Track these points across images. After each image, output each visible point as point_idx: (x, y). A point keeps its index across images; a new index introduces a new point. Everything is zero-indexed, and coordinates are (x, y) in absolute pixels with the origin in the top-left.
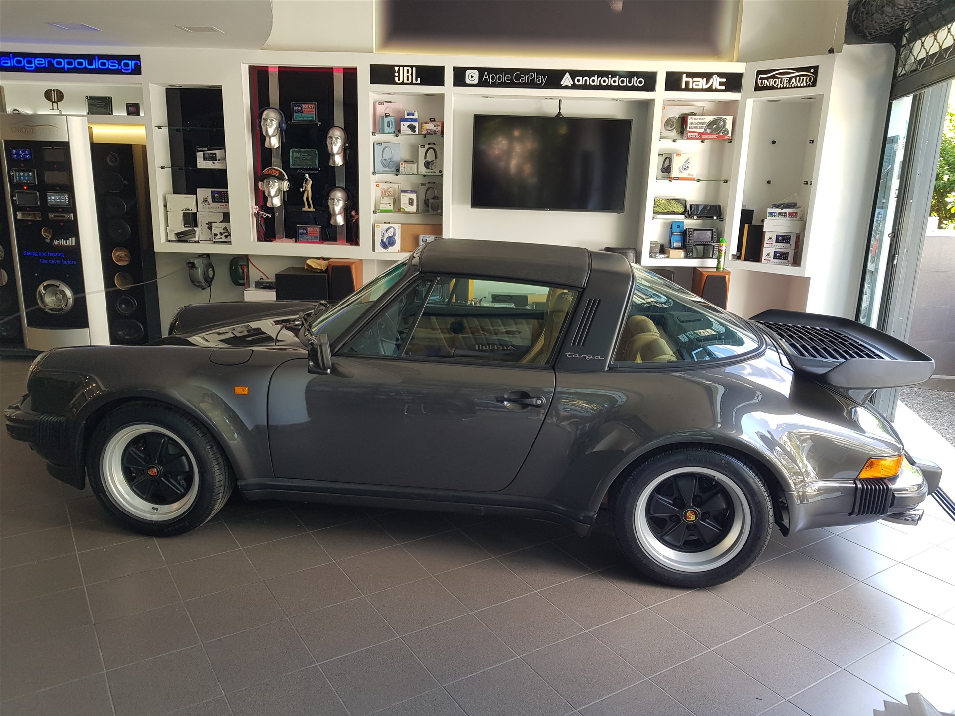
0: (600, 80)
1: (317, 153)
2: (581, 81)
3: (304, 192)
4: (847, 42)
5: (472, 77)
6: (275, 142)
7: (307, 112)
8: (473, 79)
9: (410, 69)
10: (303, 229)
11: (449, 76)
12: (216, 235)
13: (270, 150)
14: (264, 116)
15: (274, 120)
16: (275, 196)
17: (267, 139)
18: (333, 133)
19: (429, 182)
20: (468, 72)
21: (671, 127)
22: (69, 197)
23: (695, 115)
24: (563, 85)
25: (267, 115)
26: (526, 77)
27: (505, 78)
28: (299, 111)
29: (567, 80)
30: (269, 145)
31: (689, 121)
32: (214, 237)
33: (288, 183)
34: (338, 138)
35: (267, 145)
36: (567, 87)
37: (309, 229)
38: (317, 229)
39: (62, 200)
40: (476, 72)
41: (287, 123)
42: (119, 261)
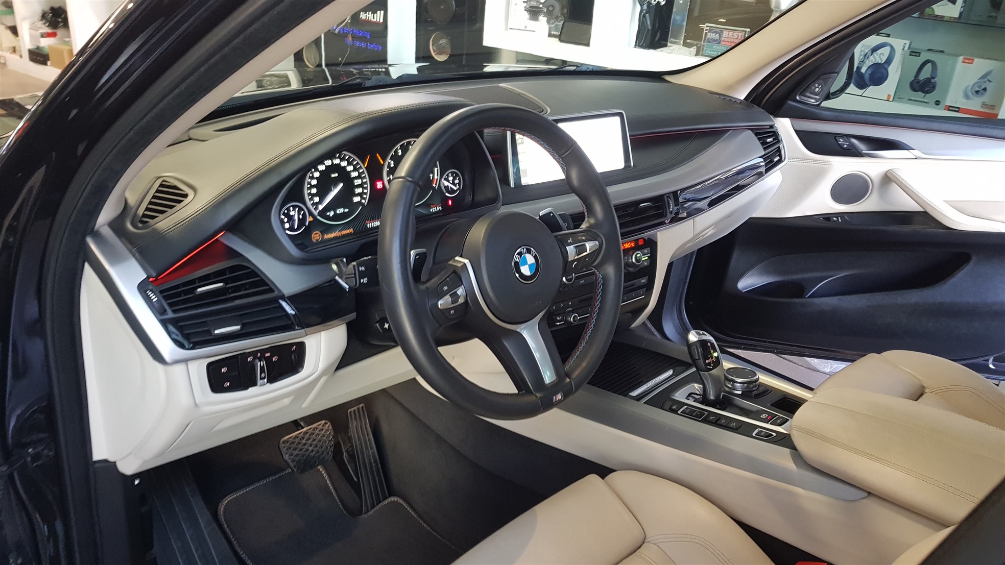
38: (739, 35)
42: (440, 54)
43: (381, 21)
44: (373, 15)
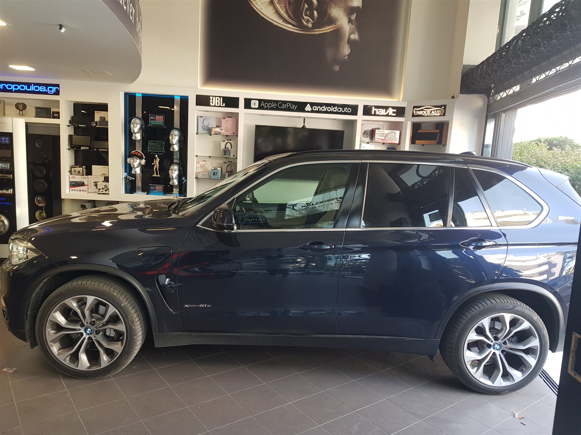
0: (327, 109)
1: (164, 143)
2: (316, 108)
3: (154, 165)
4: (461, 92)
5: (255, 104)
6: (138, 137)
7: (159, 120)
8: (255, 105)
9: (219, 98)
10: (153, 187)
11: (242, 103)
12: (100, 189)
13: (135, 141)
14: (133, 121)
15: (138, 124)
16: (137, 167)
17: (134, 134)
18: (174, 132)
19: (228, 162)
20: (252, 101)
21: (367, 135)
22: (10, 165)
23: (380, 129)
24: (306, 111)
25: (135, 120)
26: (286, 105)
27: (274, 105)
28: (153, 119)
29: (308, 108)
30: (135, 138)
31: (376, 132)
32: (98, 190)
33: (145, 161)
34: (176, 136)
35: (133, 138)
36: (308, 112)
37: (156, 187)
38: (161, 187)
39: (6, 167)
40: (257, 102)
41: (146, 126)
42: (39, 203)
43: (11, 193)
44: (6, 191)
